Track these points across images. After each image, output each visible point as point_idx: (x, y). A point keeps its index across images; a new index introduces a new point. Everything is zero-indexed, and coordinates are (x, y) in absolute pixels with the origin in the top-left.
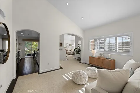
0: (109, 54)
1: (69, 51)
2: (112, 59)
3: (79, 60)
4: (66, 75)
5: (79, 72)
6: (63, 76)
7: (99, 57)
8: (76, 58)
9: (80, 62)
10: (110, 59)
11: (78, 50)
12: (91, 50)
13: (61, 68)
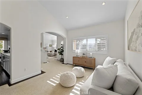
0: (91, 54)
1: (49, 52)
2: (93, 58)
3: (62, 61)
4: (51, 79)
5: (68, 74)
6: (48, 81)
7: (82, 57)
8: (59, 59)
9: (63, 63)
10: (91, 57)
11: (61, 50)
12: (75, 51)
13: (43, 72)
